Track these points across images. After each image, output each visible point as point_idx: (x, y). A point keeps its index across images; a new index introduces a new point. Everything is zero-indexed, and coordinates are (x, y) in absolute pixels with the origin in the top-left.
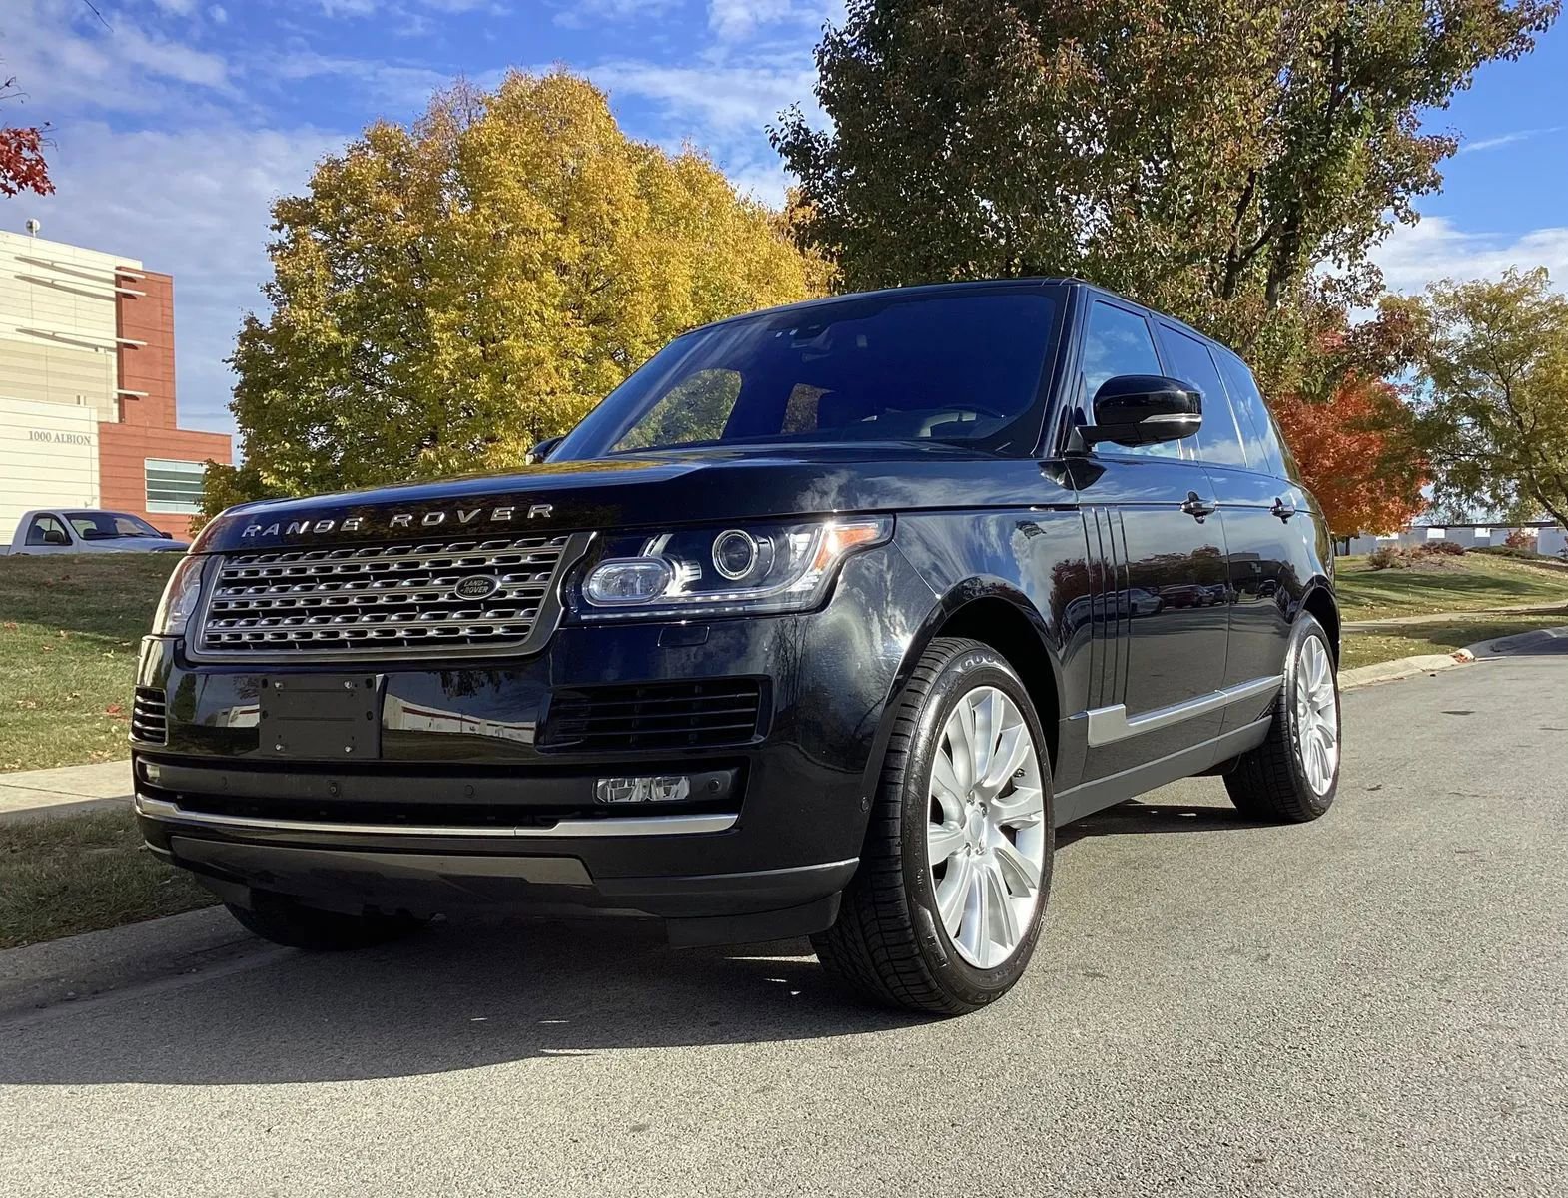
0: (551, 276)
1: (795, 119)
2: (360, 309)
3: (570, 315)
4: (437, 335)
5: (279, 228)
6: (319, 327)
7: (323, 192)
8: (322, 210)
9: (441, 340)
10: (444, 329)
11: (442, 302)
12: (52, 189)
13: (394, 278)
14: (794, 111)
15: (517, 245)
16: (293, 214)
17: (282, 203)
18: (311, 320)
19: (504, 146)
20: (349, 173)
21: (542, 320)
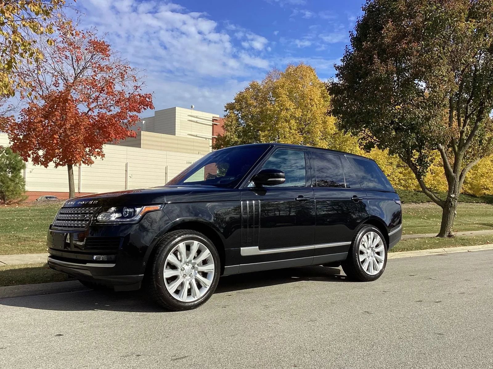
0: (293, 122)
1: (332, 81)
2: (243, 132)
3: (297, 132)
4: (261, 138)
5: (226, 111)
6: (232, 137)
7: (238, 100)
8: (236, 106)
9: (262, 140)
10: (263, 137)
11: (263, 130)
12: (154, 108)
13: (252, 123)
14: (331, 79)
15: (283, 113)
16: (230, 107)
17: (228, 104)
18: (231, 135)
19: (283, 87)
20: (244, 96)
21: (290, 133)
